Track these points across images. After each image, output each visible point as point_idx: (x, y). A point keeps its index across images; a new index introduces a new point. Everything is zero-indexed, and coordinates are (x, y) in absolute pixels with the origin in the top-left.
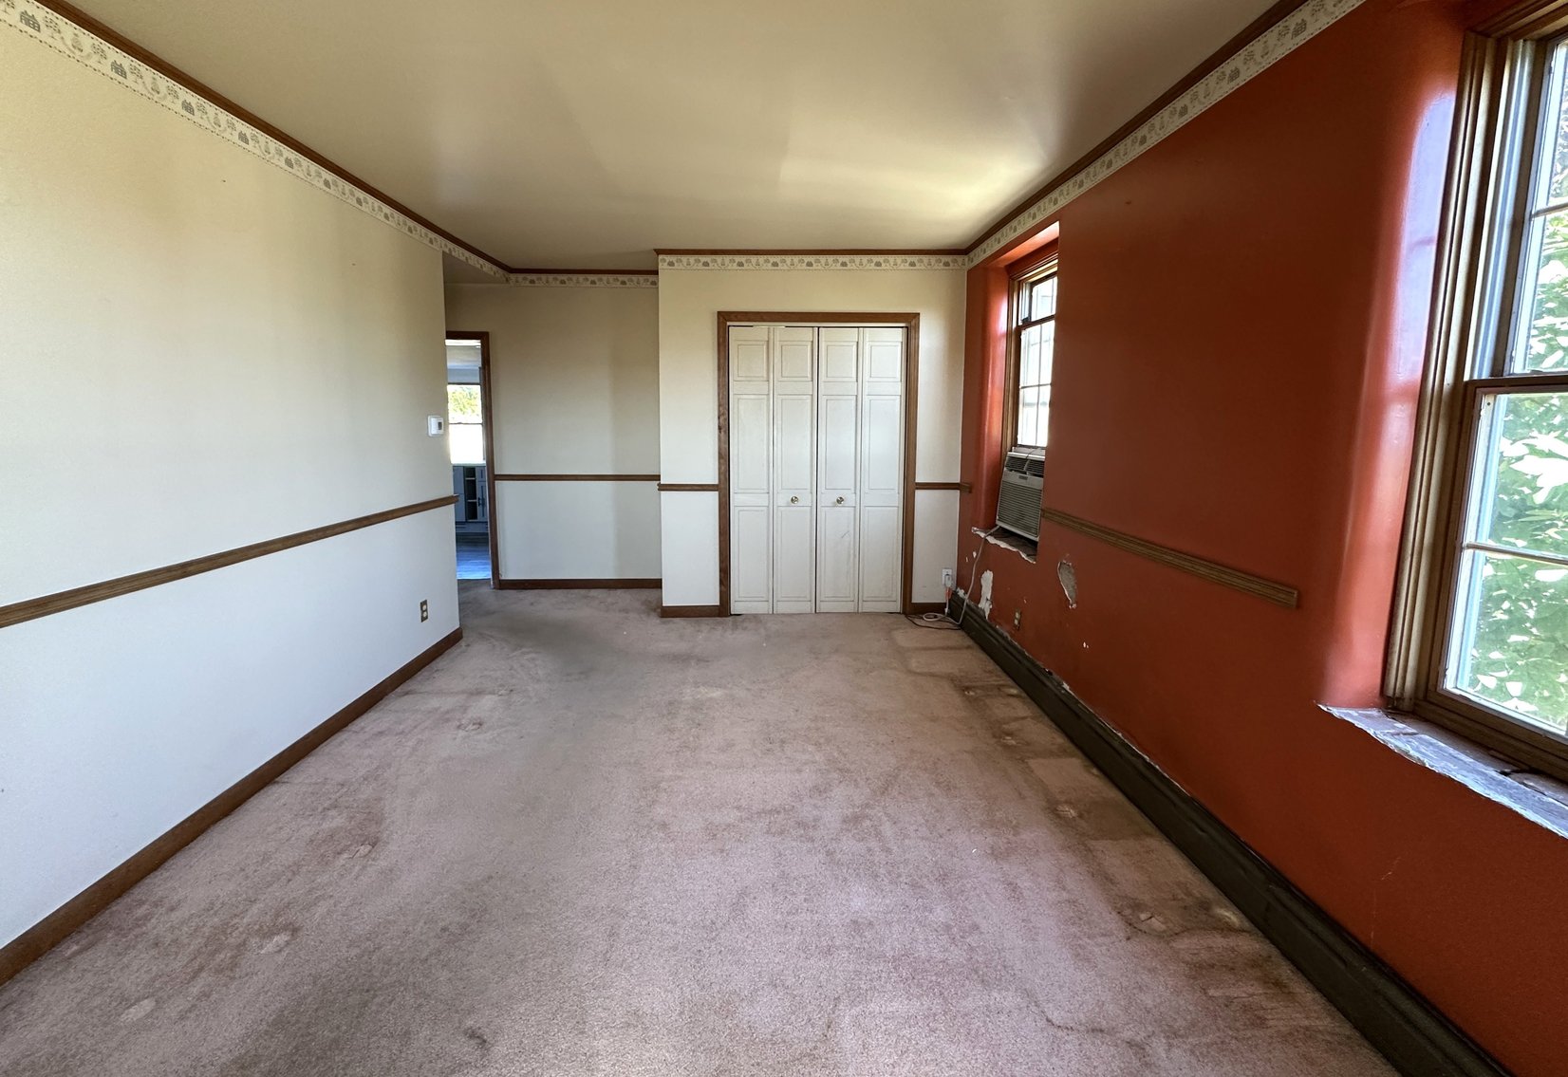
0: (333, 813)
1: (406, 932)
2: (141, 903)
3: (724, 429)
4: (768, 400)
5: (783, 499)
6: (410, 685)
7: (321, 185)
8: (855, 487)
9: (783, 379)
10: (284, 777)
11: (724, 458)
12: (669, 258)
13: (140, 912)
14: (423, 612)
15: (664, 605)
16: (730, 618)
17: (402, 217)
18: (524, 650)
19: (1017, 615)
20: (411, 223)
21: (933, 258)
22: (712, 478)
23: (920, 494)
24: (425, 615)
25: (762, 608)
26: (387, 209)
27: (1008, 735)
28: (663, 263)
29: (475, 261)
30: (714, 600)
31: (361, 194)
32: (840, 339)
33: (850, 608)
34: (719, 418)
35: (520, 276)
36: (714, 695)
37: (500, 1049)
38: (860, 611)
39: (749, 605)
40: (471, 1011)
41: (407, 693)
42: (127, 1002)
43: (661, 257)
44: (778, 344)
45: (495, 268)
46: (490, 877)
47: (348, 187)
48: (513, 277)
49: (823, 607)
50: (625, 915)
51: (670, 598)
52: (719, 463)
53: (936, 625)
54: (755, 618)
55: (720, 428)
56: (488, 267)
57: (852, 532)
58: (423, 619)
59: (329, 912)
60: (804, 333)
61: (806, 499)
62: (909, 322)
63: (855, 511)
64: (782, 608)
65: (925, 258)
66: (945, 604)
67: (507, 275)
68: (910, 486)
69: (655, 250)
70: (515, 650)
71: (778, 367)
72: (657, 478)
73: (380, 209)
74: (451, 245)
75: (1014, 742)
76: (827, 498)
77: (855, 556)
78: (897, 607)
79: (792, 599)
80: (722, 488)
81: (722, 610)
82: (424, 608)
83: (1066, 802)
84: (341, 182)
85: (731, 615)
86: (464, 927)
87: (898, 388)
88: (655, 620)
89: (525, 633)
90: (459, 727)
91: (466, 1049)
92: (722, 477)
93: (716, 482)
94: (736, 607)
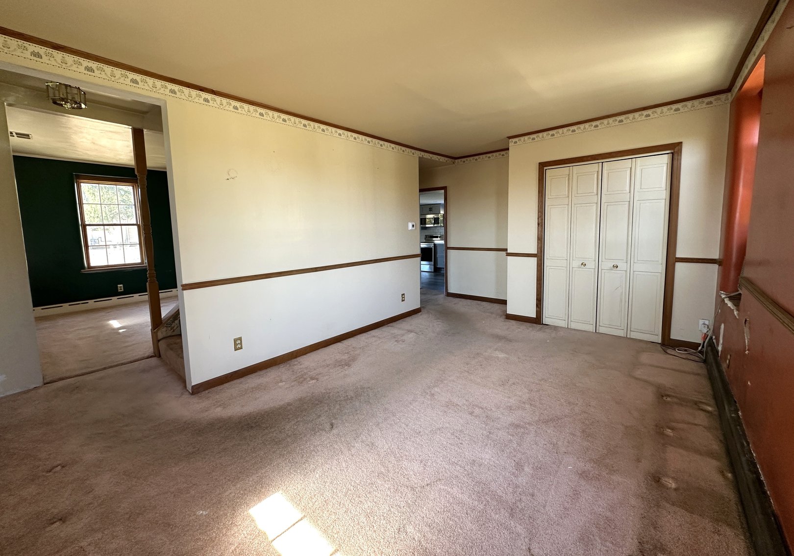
0: (346, 355)
1: (338, 392)
2: (297, 361)
3: (541, 225)
4: (568, 208)
5: (576, 264)
6: (394, 324)
7: (367, 143)
8: (627, 258)
9: (579, 195)
10: (343, 341)
11: (541, 240)
12: (514, 140)
13: (296, 363)
14: (402, 298)
15: (508, 313)
16: (541, 326)
17: (400, 147)
18: (439, 320)
19: (729, 357)
20: (404, 148)
21: (696, 102)
22: (534, 251)
23: (679, 266)
24: (403, 299)
25: (562, 324)
26: (393, 145)
27: (669, 428)
28: (512, 143)
29: (435, 157)
30: (533, 315)
31: (382, 142)
32: (620, 168)
33: (621, 333)
34: (538, 219)
35: (459, 160)
36: (500, 356)
37: (335, 431)
38: (628, 337)
39: (554, 320)
40: (336, 419)
41: (391, 326)
42: (281, 381)
43: (510, 140)
44: (575, 175)
45: (446, 159)
46: (369, 388)
47: (377, 141)
48: (456, 161)
49: (602, 330)
50: (394, 416)
51: (511, 310)
52: (538, 243)
53: (684, 356)
54: (556, 328)
55: (538, 224)
56: (442, 159)
57: (624, 286)
58: (403, 301)
59: (327, 379)
60: (592, 168)
61: (591, 265)
62: (674, 150)
63: (626, 273)
64: (573, 326)
65: (689, 104)
66: (700, 344)
67: (453, 160)
68: (671, 260)
69: (507, 137)
70: (436, 319)
71: (574, 188)
72: (506, 250)
73: (390, 146)
74: (423, 153)
75: (672, 434)
76: (606, 265)
77: (625, 301)
78: (659, 339)
79: (582, 321)
80: (540, 256)
81: (537, 320)
82: (403, 296)
83: (673, 478)
84: (374, 140)
85: (543, 324)
86: (352, 398)
87: (664, 194)
88: (502, 319)
89: (445, 314)
90: (396, 341)
91: (328, 426)
92: (539, 250)
93: (536, 253)
94: (546, 320)
